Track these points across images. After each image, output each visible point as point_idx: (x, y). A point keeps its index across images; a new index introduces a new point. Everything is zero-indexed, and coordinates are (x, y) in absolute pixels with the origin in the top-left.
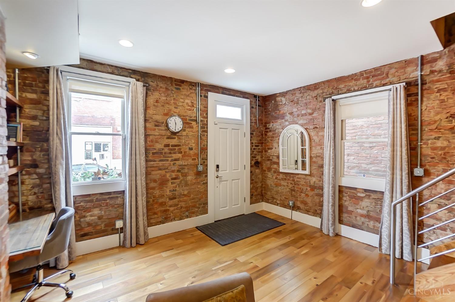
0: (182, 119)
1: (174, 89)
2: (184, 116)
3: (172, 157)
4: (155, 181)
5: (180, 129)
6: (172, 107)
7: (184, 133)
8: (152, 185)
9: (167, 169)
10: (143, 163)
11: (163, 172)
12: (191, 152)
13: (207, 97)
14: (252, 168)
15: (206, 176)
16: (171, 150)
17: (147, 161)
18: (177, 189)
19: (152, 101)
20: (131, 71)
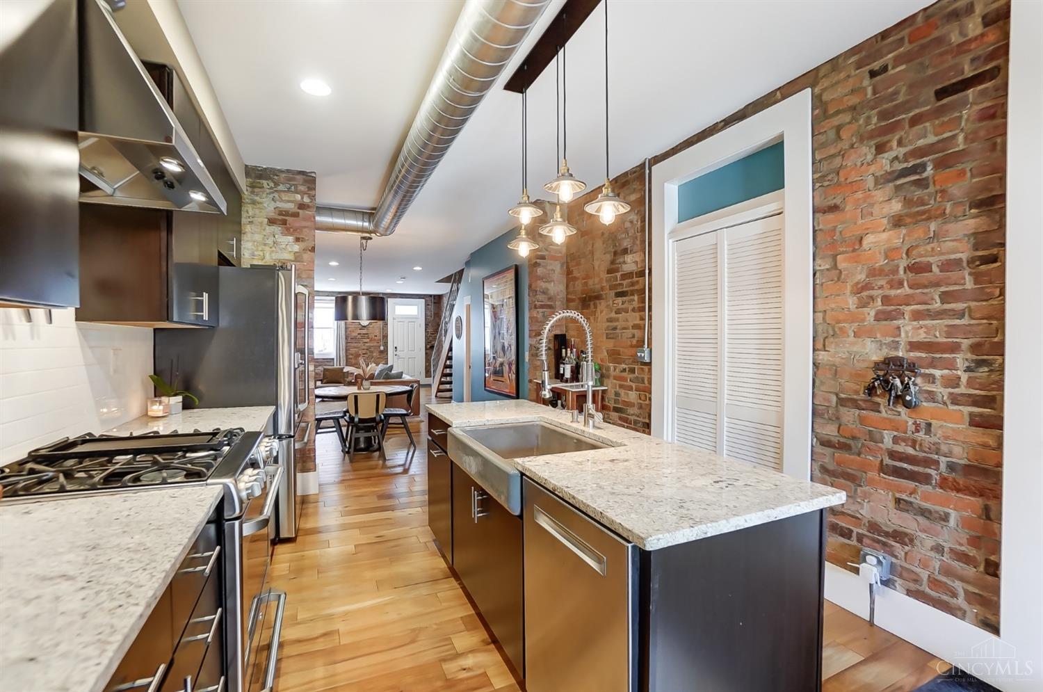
8: (351, 357)
9: (360, 348)
10: (344, 343)
12: (376, 338)
13: (386, 302)
14: (427, 351)
15: (387, 354)
17: (347, 343)
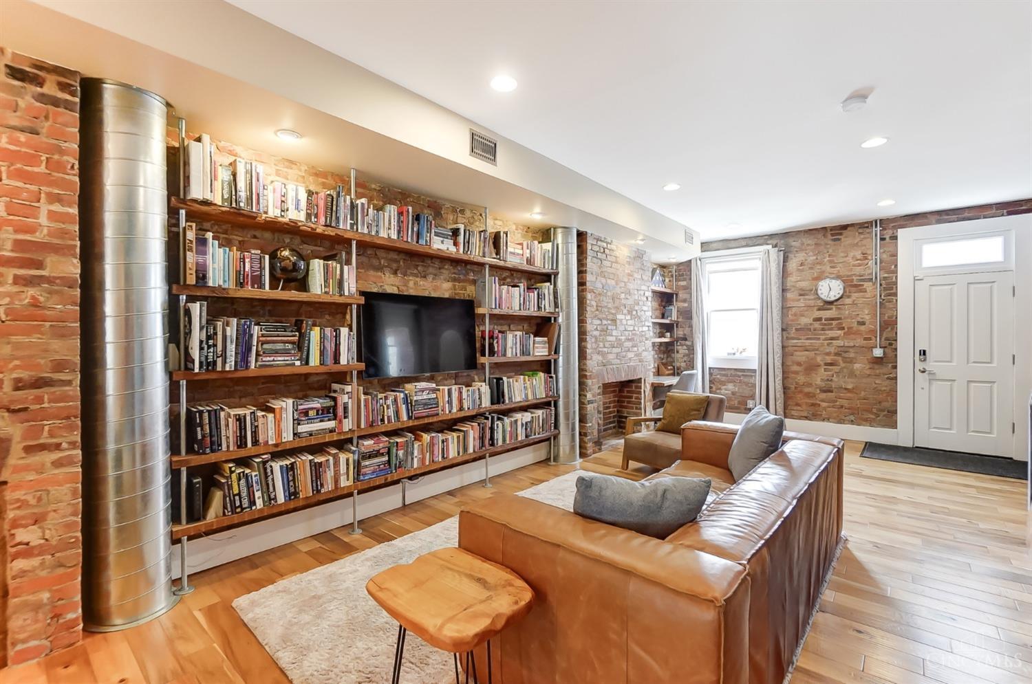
0: (844, 281)
1: (830, 242)
2: (848, 276)
3: (825, 334)
4: (799, 364)
5: (838, 296)
6: (828, 268)
7: (848, 301)
9: (817, 350)
11: (811, 354)
12: (862, 328)
13: (895, 238)
15: (895, 367)
16: (825, 324)
17: (784, 338)
18: (835, 378)
19: (795, 264)
20: (767, 237)
